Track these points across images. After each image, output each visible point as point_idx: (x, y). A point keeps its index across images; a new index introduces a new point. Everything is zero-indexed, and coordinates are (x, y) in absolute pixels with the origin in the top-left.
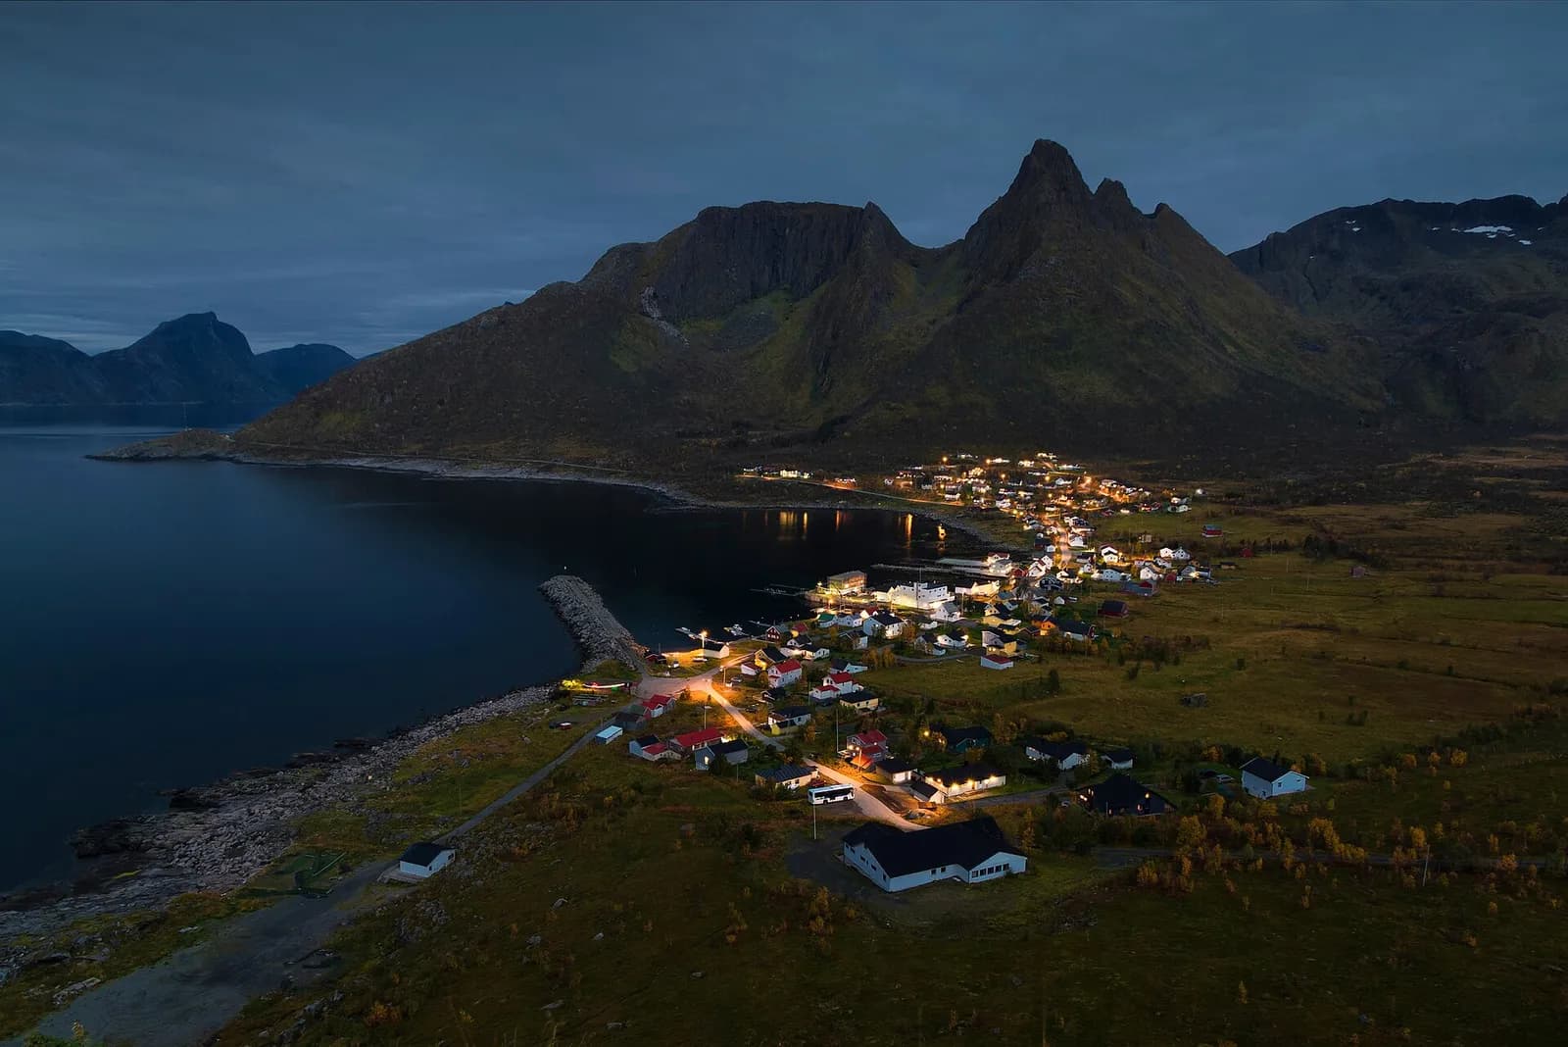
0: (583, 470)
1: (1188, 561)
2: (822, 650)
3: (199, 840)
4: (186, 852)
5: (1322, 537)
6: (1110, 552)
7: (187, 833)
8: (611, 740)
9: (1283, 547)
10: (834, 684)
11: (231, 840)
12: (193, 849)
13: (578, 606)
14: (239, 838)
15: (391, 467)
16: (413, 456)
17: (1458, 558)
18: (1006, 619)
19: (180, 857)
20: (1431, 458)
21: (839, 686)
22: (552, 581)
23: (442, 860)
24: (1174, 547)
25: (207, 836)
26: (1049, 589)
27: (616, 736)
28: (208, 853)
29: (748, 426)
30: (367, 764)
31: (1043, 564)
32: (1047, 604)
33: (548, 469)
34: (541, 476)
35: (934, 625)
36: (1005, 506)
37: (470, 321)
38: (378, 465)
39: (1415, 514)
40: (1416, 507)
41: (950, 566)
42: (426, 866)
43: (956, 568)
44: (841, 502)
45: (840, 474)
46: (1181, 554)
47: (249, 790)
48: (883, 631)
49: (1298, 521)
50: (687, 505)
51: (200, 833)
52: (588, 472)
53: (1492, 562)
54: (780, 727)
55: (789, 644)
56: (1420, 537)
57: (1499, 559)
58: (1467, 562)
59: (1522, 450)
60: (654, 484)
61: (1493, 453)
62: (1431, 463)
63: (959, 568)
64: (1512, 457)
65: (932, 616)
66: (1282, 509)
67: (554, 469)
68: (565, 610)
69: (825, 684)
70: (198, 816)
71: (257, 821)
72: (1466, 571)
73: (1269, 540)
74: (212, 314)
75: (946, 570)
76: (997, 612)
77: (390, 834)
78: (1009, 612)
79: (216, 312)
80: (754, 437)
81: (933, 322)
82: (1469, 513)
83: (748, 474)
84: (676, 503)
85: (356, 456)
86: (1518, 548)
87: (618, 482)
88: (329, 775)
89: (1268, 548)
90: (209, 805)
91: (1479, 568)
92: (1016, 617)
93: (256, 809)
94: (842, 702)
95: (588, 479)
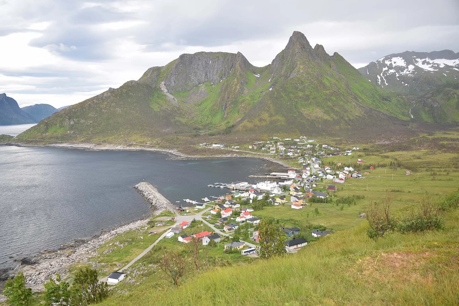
0: (143, 146)
1: (354, 171)
2: (237, 205)
3: (35, 275)
4: (31, 279)
5: (395, 162)
6: (328, 169)
7: (30, 272)
8: (171, 237)
9: (383, 166)
10: (244, 216)
11: (46, 274)
12: (34, 277)
13: (150, 192)
14: (50, 273)
15: (75, 147)
16: (82, 142)
17: (438, 168)
18: (298, 192)
19: (30, 280)
20: (426, 136)
21: (246, 216)
22: (139, 184)
23: (122, 277)
24: (349, 167)
25: (37, 273)
26: (310, 182)
27: (172, 236)
28: (39, 279)
29: (199, 129)
30: (88, 247)
31: (307, 174)
32: (310, 187)
33: (130, 145)
34: (128, 148)
35: (274, 195)
36: (291, 154)
37: (100, 94)
38: (70, 146)
39: (423, 154)
40: (423, 152)
41: (275, 175)
42: (117, 279)
43: (278, 176)
44: (235, 155)
45: (233, 145)
46: (351, 169)
47: (49, 257)
48: (257, 197)
49: (387, 157)
50: (181, 157)
51: (35, 272)
52: (144, 146)
53: (449, 169)
54: (229, 230)
55: (226, 203)
56: (426, 161)
57: (451, 168)
58: (441, 169)
59: (454, 133)
60: (168, 150)
61: (445, 133)
62: (426, 137)
63: (279, 176)
64: (450, 135)
65: (273, 192)
66: (381, 153)
67: (132, 146)
68: (145, 194)
69: (241, 215)
70: (33, 267)
71: (54, 267)
72: (441, 172)
73: (379, 163)
74: (5, 94)
75: (274, 177)
76: (295, 190)
77: (102, 270)
78: (298, 190)
79: (6, 94)
80: (202, 132)
81: (262, 92)
82: (440, 153)
83: (202, 146)
84: (177, 156)
85: (62, 143)
86: (456, 164)
87: (156, 150)
88: (75, 251)
89: (378, 166)
90: (35, 263)
91: (445, 171)
92: (301, 192)
93: (52, 263)
94: (248, 221)
95: (144, 149)
